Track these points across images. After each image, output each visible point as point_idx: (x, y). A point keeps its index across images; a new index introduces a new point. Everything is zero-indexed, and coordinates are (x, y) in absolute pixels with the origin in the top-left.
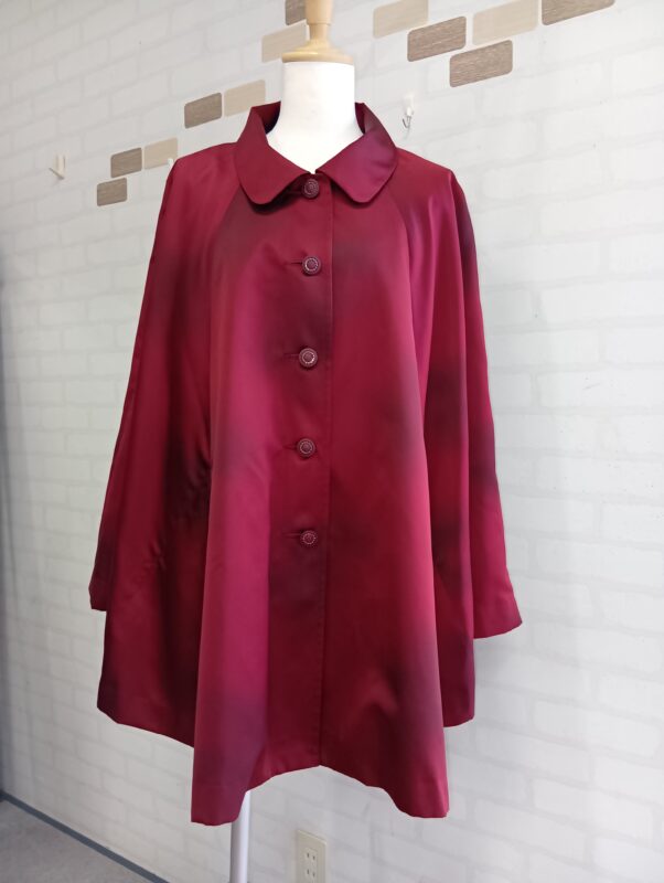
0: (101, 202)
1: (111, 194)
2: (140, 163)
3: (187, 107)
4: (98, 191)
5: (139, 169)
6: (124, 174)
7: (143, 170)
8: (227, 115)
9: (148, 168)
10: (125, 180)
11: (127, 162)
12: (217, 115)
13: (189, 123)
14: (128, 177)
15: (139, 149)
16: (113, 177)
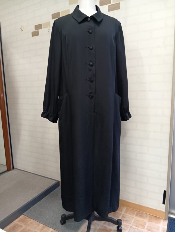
1: (35, 34)
4: (32, 33)
5: (41, 28)
10: (38, 31)
13: (53, 18)
15: (41, 24)
16: (35, 30)
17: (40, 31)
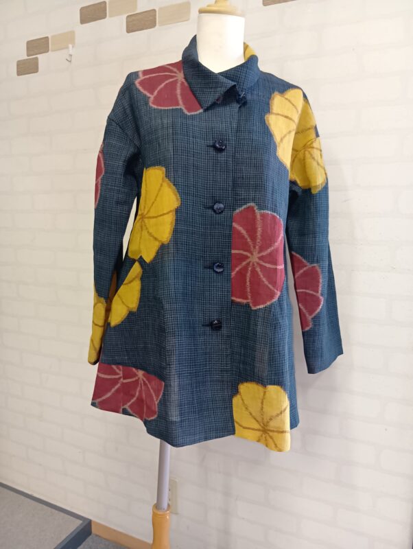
0: (19, 73)
1: (27, 68)
2: (48, 47)
3: (82, 9)
4: (18, 65)
5: (48, 51)
6: (36, 54)
7: (50, 52)
8: (110, 16)
9: (52, 51)
10: (37, 59)
11: (38, 46)
12: (104, 17)
13: (83, 21)
14: (38, 56)
15: (47, 37)
16: (28, 56)
17: (42, 58)
